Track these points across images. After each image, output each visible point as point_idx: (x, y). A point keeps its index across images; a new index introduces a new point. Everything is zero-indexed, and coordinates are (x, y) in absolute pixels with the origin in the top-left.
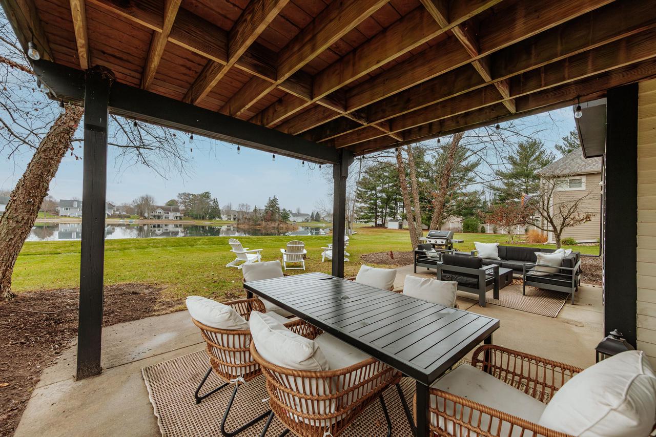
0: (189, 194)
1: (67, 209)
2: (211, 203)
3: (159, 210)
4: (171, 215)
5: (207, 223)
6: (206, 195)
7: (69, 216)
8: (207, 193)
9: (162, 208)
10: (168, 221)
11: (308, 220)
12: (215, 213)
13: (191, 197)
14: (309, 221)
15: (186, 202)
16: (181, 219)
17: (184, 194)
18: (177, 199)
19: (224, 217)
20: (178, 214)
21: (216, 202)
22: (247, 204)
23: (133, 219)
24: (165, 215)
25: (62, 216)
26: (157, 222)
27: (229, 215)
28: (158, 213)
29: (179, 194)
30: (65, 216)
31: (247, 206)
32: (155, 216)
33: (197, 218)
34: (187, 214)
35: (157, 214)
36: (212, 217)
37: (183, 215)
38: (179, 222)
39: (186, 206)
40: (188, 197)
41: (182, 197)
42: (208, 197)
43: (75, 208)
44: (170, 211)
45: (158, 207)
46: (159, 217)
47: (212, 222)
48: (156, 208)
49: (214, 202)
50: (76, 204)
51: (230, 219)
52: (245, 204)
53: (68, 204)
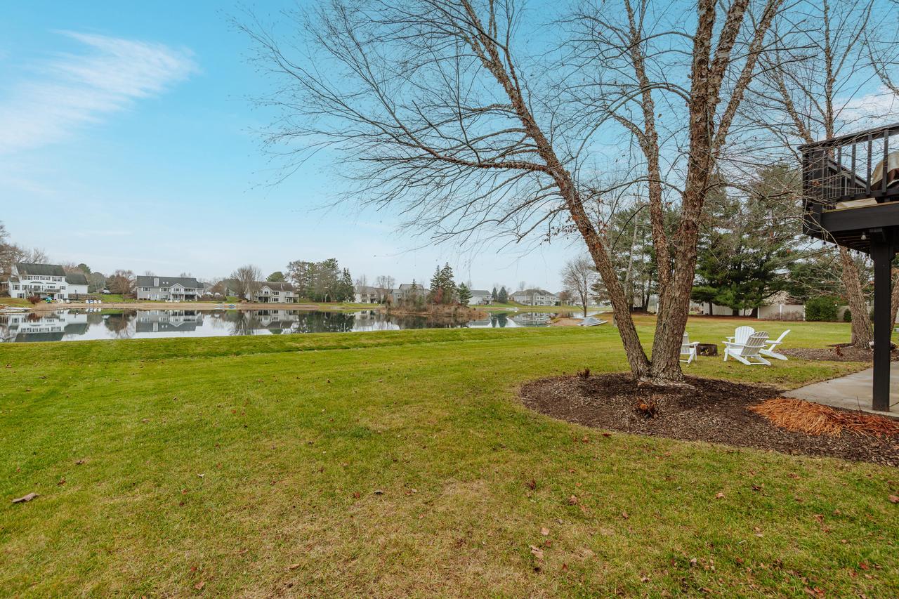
0: (304, 263)
1: (147, 289)
2: (339, 275)
3: (266, 289)
4: (282, 296)
5: (335, 308)
6: (331, 264)
7: (149, 299)
8: (331, 260)
9: (267, 285)
10: (278, 305)
11: (488, 302)
12: (344, 291)
13: (307, 267)
14: (490, 303)
15: (300, 276)
16: (295, 301)
17: (297, 263)
18: (285, 270)
19: (358, 298)
20: (291, 294)
22: (389, 277)
23: (230, 302)
24: (274, 296)
25: (141, 299)
26: (262, 306)
27: (364, 295)
28: (263, 293)
29: (290, 263)
30: (145, 299)
31: (391, 280)
32: (260, 298)
33: (319, 300)
34: (304, 294)
35: (263, 295)
36: (341, 300)
37: (297, 296)
38: (293, 307)
39: (300, 282)
40: (302, 267)
41: (294, 268)
42: (334, 267)
43: (156, 287)
44: (280, 290)
45: (263, 284)
46: (266, 299)
47: (343, 306)
48: (260, 285)
49: (345, 274)
50: (156, 282)
51: (365, 301)
52: (386, 276)
53: (147, 281)
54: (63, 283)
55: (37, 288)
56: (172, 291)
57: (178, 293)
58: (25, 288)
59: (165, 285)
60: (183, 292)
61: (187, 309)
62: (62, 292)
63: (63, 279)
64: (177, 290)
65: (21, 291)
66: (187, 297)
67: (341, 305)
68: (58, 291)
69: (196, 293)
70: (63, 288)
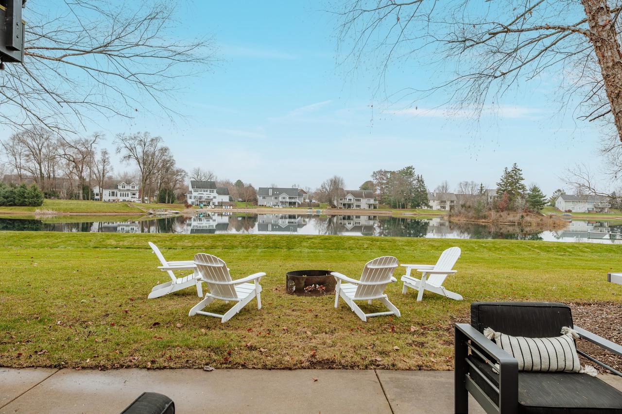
0: (386, 172)
1: (264, 198)
2: (414, 182)
3: (350, 197)
4: (364, 203)
5: (407, 214)
6: (408, 172)
7: (265, 206)
8: (409, 168)
9: (354, 193)
10: (361, 211)
12: (419, 198)
13: (389, 176)
15: (382, 184)
16: (375, 207)
17: (380, 172)
18: (371, 179)
19: (435, 205)
20: (372, 201)
21: (420, 181)
22: (472, 182)
23: (322, 208)
24: (356, 203)
25: (260, 205)
26: (347, 212)
27: (443, 202)
28: (348, 200)
29: (374, 173)
30: (263, 206)
31: (473, 185)
32: (344, 205)
33: (395, 207)
34: (383, 201)
35: (347, 202)
36: (415, 205)
37: (377, 202)
38: (373, 212)
39: (382, 189)
40: (385, 176)
41: (378, 177)
42: (411, 174)
43: (271, 196)
44: (362, 197)
45: (348, 192)
46: (349, 206)
47: (415, 213)
48: (346, 193)
49: (419, 181)
50: (270, 192)
51: (444, 208)
52: (470, 182)
53: (264, 192)
54: (215, 194)
55: (201, 198)
56: (280, 199)
57: (284, 200)
58: (195, 197)
59: (276, 194)
60: (288, 200)
61: (290, 214)
62: (214, 200)
63: (215, 191)
64: (284, 198)
65: (193, 200)
66: (290, 203)
67: (413, 211)
68: (212, 200)
69: (297, 200)
70: (215, 197)
